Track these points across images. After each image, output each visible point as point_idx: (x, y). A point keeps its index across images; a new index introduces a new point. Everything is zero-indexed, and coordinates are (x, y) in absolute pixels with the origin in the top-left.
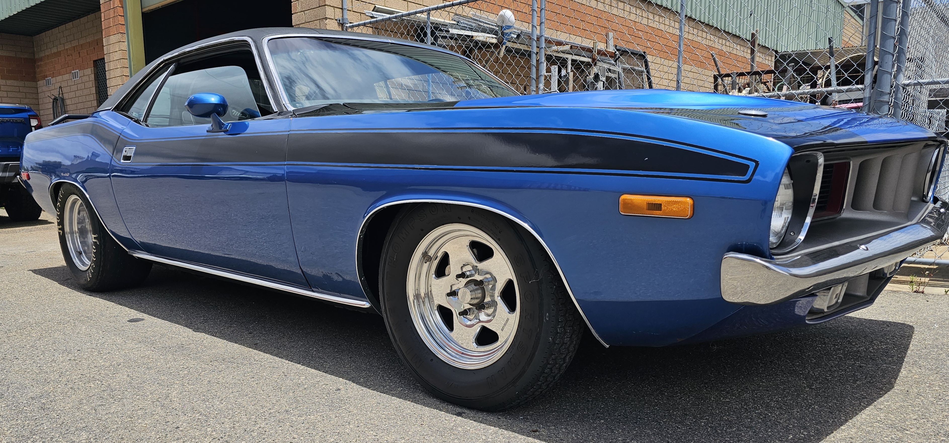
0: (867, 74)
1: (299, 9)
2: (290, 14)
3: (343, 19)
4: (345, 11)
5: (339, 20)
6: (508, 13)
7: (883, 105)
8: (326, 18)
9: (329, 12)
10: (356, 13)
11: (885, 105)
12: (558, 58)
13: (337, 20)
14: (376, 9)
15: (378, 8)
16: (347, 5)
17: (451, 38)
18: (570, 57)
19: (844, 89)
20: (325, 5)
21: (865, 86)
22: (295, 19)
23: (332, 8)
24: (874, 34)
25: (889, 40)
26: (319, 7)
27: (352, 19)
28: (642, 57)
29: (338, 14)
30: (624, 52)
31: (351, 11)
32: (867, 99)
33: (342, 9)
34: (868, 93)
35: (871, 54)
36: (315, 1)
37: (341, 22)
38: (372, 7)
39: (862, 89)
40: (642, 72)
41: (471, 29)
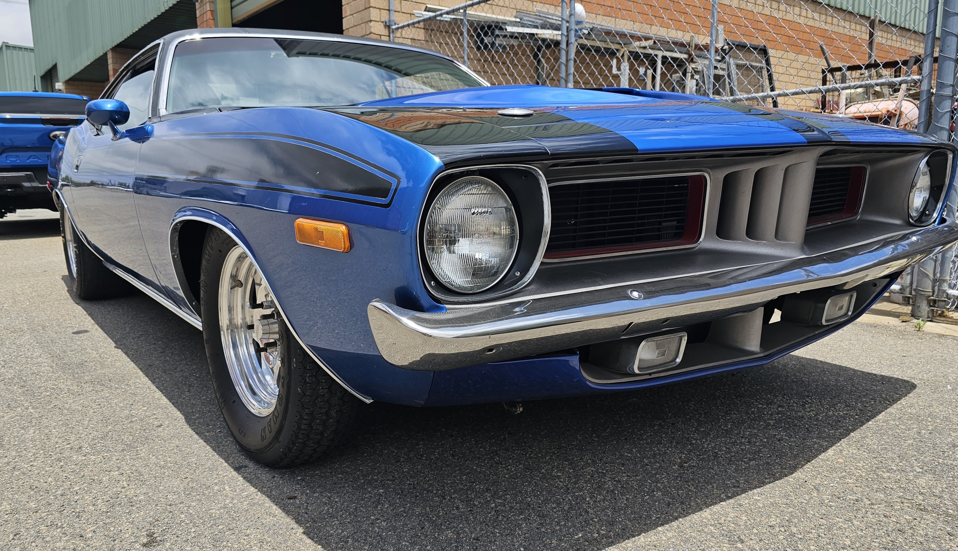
0: (926, 61)
1: (348, 13)
2: (340, 18)
3: (389, 21)
4: (392, 12)
5: (386, 23)
6: (579, 8)
7: (944, 100)
8: (371, 21)
9: (374, 14)
10: (405, 14)
11: (946, 100)
12: (647, 56)
13: (383, 22)
14: (427, 9)
15: (430, 8)
16: (396, 5)
17: (511, 37)
18: (660, 54)
19: (897, 81)
20: (370, 7)
21: (923, 77)
22: (346, 23)
23: (378, 10)
24: (934, 11)
25: (952, 18)
26: (365, 9)
27: (401, 20)
28: (764, 51)
29: (385, 17)
30: (741, 47)
31: (399, 12)
32: (925, 92)
33: (389, 10)
34: (926, 85)
35: (931, 35)
36: (360, 4)
37: (388, 24)
38: (424, 7)
39: (919, 80)
40: (762, 68)
41: (536, 27)
